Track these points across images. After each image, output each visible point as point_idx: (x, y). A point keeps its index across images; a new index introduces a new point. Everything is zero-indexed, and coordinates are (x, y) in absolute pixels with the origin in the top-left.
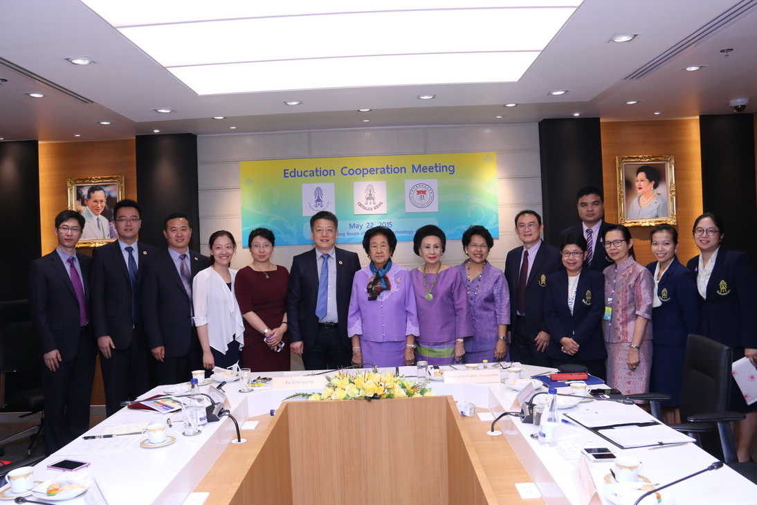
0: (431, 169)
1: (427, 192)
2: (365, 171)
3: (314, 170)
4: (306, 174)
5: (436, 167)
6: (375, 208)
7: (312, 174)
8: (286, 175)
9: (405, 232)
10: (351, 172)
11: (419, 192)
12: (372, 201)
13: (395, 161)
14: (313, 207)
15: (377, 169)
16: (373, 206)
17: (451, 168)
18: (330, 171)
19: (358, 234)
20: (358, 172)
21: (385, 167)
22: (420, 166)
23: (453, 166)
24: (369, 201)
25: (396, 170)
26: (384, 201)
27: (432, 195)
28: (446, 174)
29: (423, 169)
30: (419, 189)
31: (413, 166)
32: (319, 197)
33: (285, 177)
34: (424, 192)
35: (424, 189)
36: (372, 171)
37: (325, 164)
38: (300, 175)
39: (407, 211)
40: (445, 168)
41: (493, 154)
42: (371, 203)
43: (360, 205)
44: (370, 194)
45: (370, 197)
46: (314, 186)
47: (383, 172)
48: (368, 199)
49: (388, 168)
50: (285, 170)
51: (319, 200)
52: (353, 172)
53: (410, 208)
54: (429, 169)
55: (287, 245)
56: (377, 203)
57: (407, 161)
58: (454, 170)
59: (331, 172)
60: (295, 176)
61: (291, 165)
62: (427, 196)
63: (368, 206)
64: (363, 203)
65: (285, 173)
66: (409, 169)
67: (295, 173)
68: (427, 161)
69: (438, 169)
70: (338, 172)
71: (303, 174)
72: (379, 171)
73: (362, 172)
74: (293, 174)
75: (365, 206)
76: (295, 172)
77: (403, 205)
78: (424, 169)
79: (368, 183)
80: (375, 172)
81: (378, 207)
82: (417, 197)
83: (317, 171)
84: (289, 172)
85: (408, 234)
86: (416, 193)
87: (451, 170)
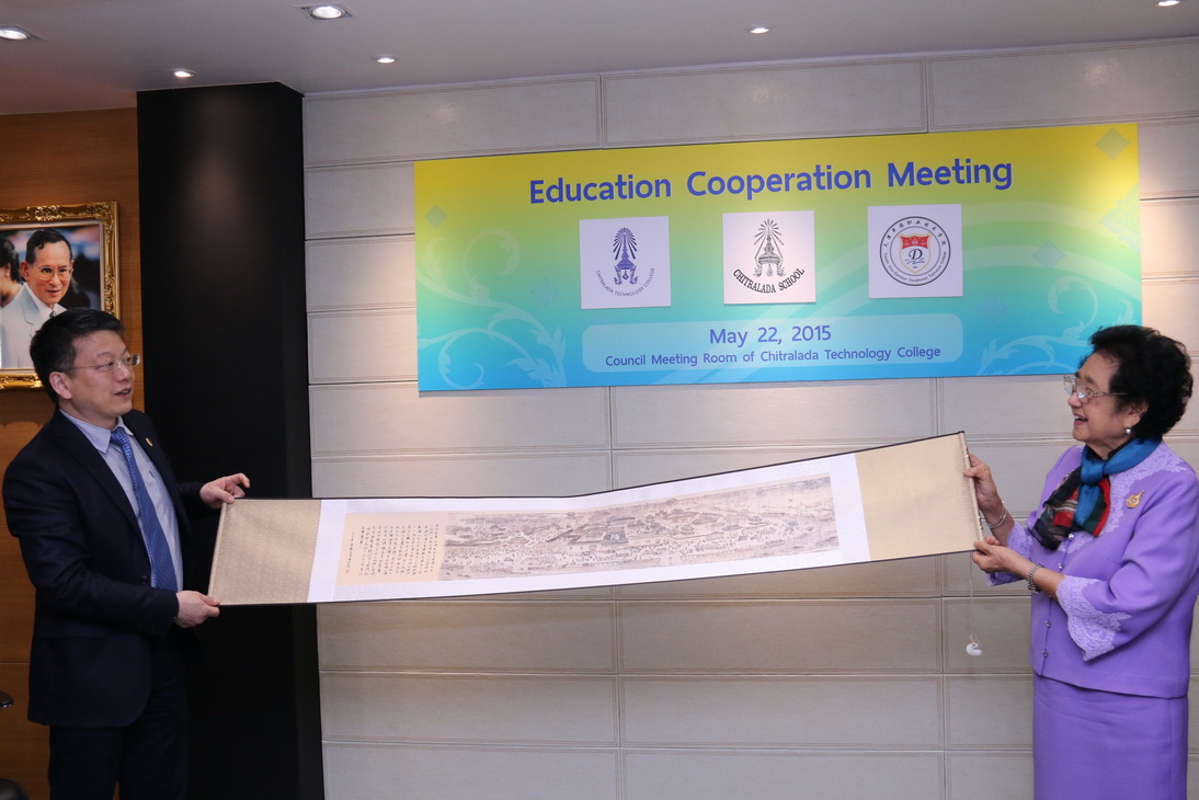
0: (941, 175)
1: (932, 242)
2: (756, 184)
3: (614, 180)
4: (592, 192)
5: (957, 168)
6: (782, 287)
7: (607, 194)
8: (537, 196)
9: (867, 354)
10: (716, 186)
11: (907, 242)
12: (774, 266)
13: (841, 156)
14: (610, 282)
15: (788, 177)
16: (775, 280)
17: (1002, 173)
18: (658, 183)
19: (733, 358)
20: (736, 185)
21: (811, 171)
22: (910, 166)
23: (1008, 167)
24: (765, 267)
25: (843, 180)
26: (809, 267)
27: (945, 248)
28: (986, 188)
29: (920, 176)
30: (908, 233)
31: (892, 168)
32: (625, 255)
33: (534, 201)
34: (923, 241)
35: (921, 233)
36: (773, 183)
37: (643, 166)
38: (573, 193)
39: (872, 295)
40: (982, 173)
41: (1129, 130)
42: (770, 273)
43: (741, 277)
44: (769, 248)
45: (769, 256)
46: (613, 226)
47: (805, 185)
48: (761, 260)
49: (818, 174)
50: (533, 183)
51: (625, 264)
52: (720, 186)
53: (881, 286)
54: (938, 175)
55: (537, 386)
56: (788, 273)
57: (874, 155)
58: (1009, 178)
59: (660, 187)
60: (561, 199)
61: (549, 170)
62: (932, 252)
63: (763, 280)
64: (749, 273)
65: (534, 192)
66: (880, 175)
67: (561, 192)
68: (932, 152)
69: (963, 175)
70: (679, 186)
71: (583, 193)
72: (793, 182)
73: (748, 186)
74: (555, 193)
75: (756, 280)
76: (560, 189)
77: (861, 276)
78: (924, 176)
79: (762, 216)
80: (783, 186)
81: (790, 282)
82: (900, 255)
83: (620, 183)
84: (544, 187)
85: (875, 361)
86: (898, 243)
87: (1003, 177)
